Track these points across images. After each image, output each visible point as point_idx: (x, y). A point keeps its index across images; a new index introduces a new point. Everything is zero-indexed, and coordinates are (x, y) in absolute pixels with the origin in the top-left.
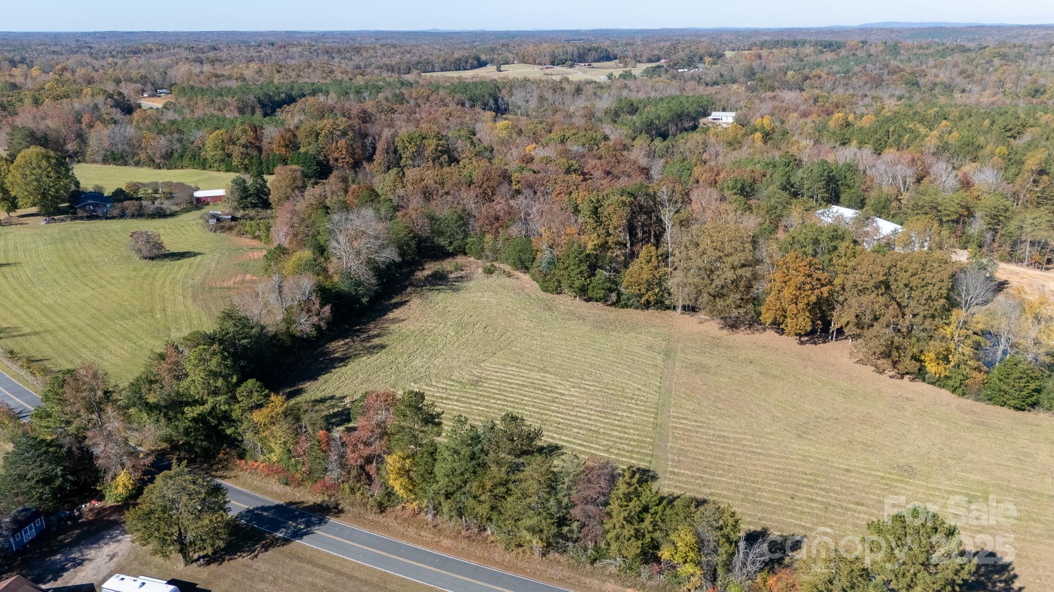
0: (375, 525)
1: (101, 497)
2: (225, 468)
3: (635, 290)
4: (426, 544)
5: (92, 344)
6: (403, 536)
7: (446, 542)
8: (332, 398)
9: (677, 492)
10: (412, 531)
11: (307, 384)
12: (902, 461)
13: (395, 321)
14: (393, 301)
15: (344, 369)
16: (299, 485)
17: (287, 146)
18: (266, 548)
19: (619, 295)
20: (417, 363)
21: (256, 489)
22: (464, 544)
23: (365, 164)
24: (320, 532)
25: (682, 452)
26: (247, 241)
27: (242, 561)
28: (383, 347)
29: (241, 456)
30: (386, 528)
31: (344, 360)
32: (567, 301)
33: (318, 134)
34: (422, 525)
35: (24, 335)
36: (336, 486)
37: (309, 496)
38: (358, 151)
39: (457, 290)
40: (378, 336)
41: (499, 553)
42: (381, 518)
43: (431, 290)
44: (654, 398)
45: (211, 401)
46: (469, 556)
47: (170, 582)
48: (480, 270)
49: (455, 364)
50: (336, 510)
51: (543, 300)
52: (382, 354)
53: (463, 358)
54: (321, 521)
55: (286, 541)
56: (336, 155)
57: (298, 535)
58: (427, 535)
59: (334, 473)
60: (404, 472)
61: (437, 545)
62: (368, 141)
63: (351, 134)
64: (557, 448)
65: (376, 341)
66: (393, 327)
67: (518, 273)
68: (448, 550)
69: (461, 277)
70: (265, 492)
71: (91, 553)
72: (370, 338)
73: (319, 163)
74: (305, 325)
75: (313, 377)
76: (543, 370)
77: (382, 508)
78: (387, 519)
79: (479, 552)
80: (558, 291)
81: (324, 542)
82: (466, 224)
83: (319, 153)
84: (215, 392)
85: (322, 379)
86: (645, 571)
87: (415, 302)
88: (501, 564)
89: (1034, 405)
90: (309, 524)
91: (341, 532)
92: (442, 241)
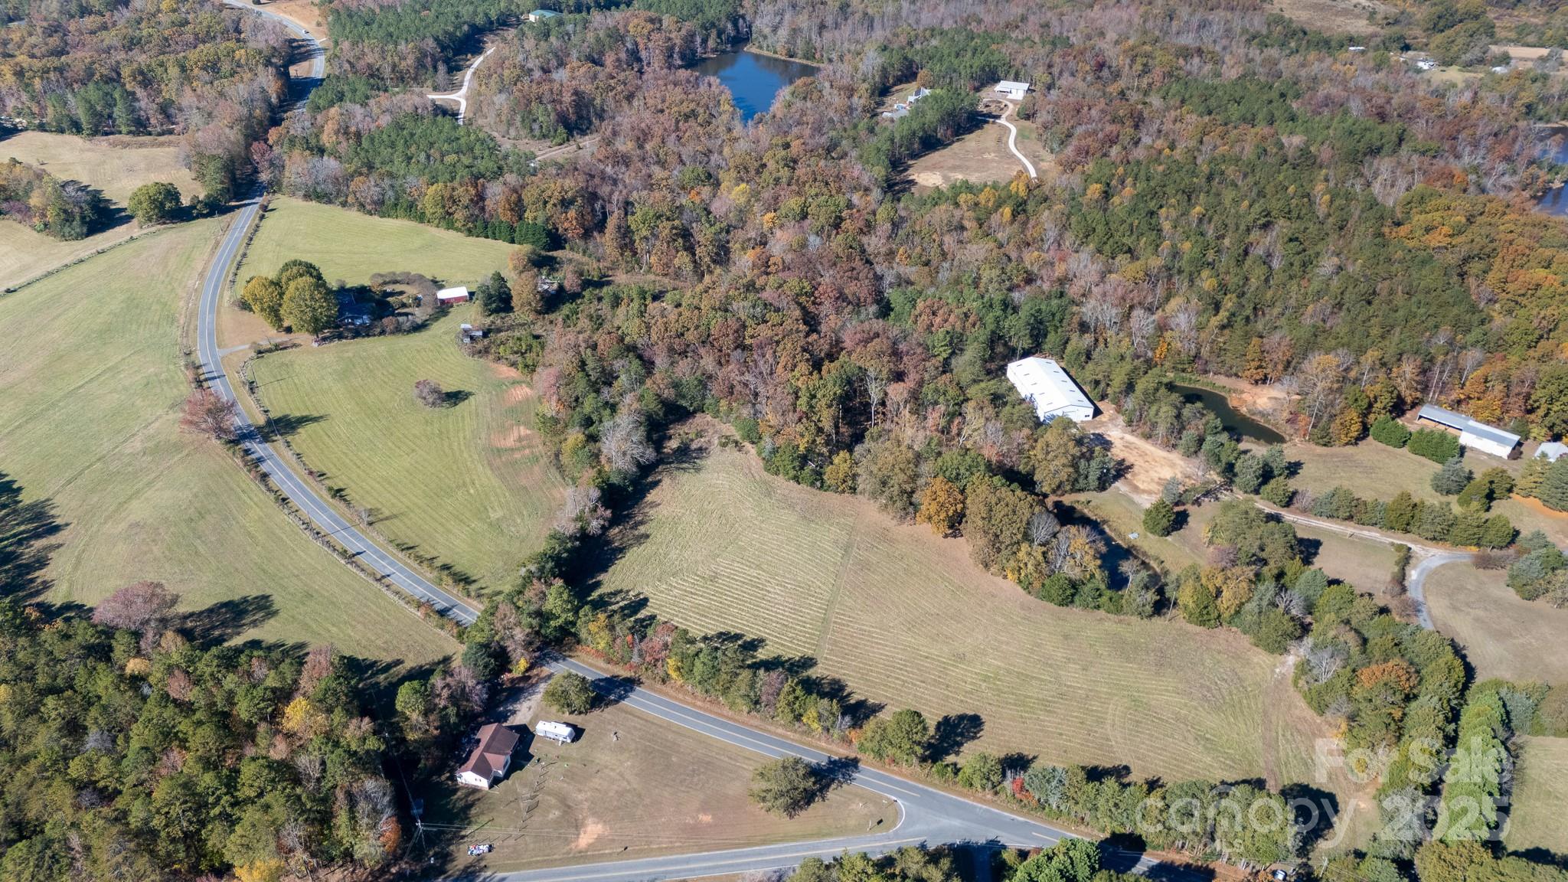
0: (660, 692)
1: (510, 671)
2: (570, 650)
3: (833, 482)
4: (688, 703)
5: (441, 529)
6: (676, 699)
7: (699, 703)
8: (621, 591)
9: (827, 673)
10: (681, 696)
11: (601, 577)
12: (961, 650)
13: (654, 505)
14: (650, 479)
15: (623, 561)
16: (617, 663)
17: (512, 210)
18: (607, 705)
19: (823, 483)
20: (673, 555)
21: (591, 665)
22: (708, 705)
23: (595, 234)
24: (632, 695)
25: (835, 643)
26: (505, 371)
27: (596, 712)
28: (647, 536)
29: (579, 642)
30: (667, 694)
31: (621, 550)
32: (783, 484)
33: (545, 203)
34: (686, 693)
35: (387, 519)
36: (638, 666)
37: (623, 673)
38: (589, 217)
39: (698, 470)
40: (642, 523)
41: (726, 711)
42: (663, 687)
43: (678, 469)
44: (827, 596)
45: (564, 616)
46: (711, 711)
47: (568, 725)
48: (716, 442)
49: (699, 558)
50: (639, 683)
51: (765, 483)
52: (648, 543)
53: (705, 552)
54: (632, 690)
55: (617, 702)
56: (566, 225)
57: (621, 698)
58: (689, 699)
59: (636, 659)
60: (678, 669)
61: (695, 705)
62: (598, 206)
63: (579, 200)
64: (762, 641)
65: (642, 529)
66: (652, 512)
67: (748, 445)
68: (700, 708)
69: (700, 449)
70: (597, 667)
71: (517, 706)
72: (635, 526)
73: (549, 234)
74: (594, 526)
75: (604, 569)
76: (759, 567)
77: (664, 681)
78: (666, 688)
79: (716, 709)
80: (777, 473)
81: (636, 702)
82: (705, 387)
83: (548, 219)
84: (564, 611)
85: (611, 570)
86: (797, 724)
87: (666, 482)
88: (727, 717)
89: (1072, 602)
90: (626, 691)
91: (643, 695)
92: (684, 403)
